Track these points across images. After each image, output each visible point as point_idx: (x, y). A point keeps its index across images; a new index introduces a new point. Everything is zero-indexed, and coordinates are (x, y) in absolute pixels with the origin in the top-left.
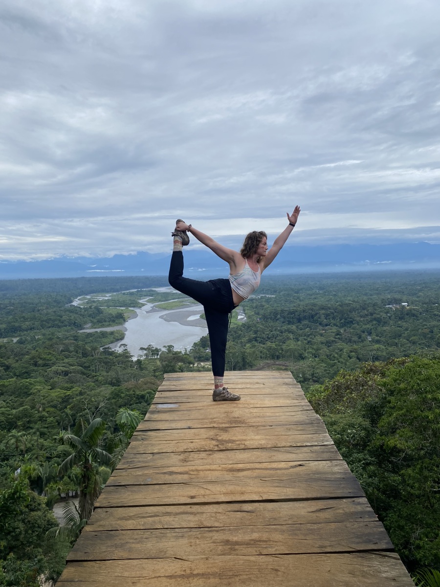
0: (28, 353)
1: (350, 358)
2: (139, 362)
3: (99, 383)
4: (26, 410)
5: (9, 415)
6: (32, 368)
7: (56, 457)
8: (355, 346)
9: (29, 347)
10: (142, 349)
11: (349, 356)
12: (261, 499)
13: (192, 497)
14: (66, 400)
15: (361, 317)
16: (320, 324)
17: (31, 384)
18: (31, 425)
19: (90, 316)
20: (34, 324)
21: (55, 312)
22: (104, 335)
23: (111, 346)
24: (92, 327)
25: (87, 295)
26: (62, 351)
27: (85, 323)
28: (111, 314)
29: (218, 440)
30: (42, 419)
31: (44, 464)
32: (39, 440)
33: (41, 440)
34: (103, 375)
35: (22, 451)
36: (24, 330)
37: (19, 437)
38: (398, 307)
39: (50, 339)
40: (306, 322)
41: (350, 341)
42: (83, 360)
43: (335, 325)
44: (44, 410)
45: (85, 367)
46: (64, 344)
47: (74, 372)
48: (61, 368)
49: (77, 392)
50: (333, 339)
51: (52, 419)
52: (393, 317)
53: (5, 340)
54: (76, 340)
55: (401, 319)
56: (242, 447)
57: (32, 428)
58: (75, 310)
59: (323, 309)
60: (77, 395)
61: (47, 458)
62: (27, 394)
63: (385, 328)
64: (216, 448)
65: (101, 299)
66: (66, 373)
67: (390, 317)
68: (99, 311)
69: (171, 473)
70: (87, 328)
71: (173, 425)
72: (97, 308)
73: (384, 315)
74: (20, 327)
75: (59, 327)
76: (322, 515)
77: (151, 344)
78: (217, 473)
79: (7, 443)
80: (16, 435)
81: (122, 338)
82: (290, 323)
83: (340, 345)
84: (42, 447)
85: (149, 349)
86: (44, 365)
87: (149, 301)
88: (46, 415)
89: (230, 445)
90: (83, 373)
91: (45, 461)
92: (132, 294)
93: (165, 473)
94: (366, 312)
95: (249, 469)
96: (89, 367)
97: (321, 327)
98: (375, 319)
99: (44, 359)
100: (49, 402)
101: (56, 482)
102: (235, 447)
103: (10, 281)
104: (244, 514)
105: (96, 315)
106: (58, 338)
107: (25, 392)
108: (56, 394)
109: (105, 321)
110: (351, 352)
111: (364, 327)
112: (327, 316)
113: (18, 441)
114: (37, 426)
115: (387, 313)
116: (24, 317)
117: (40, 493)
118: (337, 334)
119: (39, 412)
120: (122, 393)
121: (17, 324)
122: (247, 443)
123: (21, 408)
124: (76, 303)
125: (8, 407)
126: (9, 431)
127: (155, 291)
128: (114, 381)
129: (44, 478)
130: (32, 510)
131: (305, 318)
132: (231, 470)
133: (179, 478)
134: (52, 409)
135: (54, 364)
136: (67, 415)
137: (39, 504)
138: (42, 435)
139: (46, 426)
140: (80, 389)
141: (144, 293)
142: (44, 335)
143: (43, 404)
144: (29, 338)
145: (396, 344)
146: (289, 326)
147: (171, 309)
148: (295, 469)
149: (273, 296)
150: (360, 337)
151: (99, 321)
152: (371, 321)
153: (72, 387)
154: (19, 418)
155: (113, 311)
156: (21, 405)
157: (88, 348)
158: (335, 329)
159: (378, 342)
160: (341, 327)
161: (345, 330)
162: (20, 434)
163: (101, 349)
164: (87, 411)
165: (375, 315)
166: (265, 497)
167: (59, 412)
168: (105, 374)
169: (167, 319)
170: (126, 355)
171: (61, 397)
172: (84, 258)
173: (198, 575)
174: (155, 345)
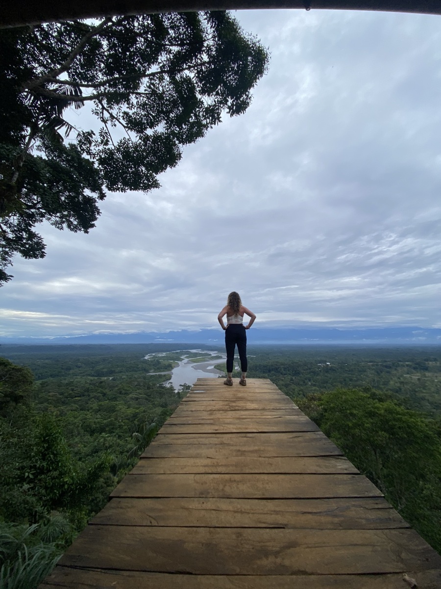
0: (117, 386)
1: (299, 395)
2: (178, 393)
3: (155, 406)
4: (112, 420)
5: (102, 423)
6: (118, 395)
7: (126, 452)
8: (302, 388)
9: (118, 382)
10: (181, 385)
11: (298, 394)
12: (258, 431)
13: (216, 430)
14: (135, 416)
15: (304, 370)
16: (281, 374)
17: (116, 405)
18: (114, 430)
19: (154, 365)
20: (122, 369)
21: (134, 362)
22: (160, 376)
23: (163, 383)
24: (154, 372)
25: (153, 353)
26: (136, 385)
27: (151, 369)
28: (165, 364)
29: (229, 406)
30: (120, 427)
31: (118, 456)
32: (117, 441)
33: (118, 441)
34: (158, 400)
35: (106, 447)
36: (117, 373)
37: (106, 437)
38: (324, 365)
39: (130, 378)
40: (273, 372)
41: (299, 384)
42: (148, 391)
43: (290, 374)
44: (122, 421)
45: (148, 396)
46: (137, 381)
47: (142, 398)
48: (135, 396)
49: (142, 411)
50: (288, 383)
51: (126, 427)
52: (322, 371)
53: (105, 378)
54: (144, 379)
55: (327, 372)
56: (244, 409)
57: (114, 432)
58: (146, 362)
59: (282, 365)
60: (142, 412)
61: (121, 452)
62: (114, 411)
63: (318, 377)
64: (229, 409)
65: (160, 355)
66: (137, 399)
67: (320, 371)
68: (159, 363)
69: (203, 419)
70: (151, 373)
71: (204, 399)
72: (158, 361)
73: (317, 370)
74: (114, 371)
75: (136, 371)
76: (296, 439)
77: (187, 383)
78: (230, 420)
79: (98, 441)
80: (105, 436)
81: (170, 379)
82: (264, 372)
83: (293, 386)
84: (118, 445)
85: (184, 386)
86: (125, 394)
87: (186, 357)
88: (123, 424)
89: (237, 408)
90: (146, 399)
91: (119, 454)
92: (177, 353)
93: (199, 419)
94: (306, 367)
95: (249, 418)
96: (150, 395)
97: (281, 376)
98: (312, 372)
99: (126, 390)
100: (125, 417)
101: (124, 469)
102: (240, 409)
103: (113, 345)
104: (248, 438)
105: (157, 365)
106: (135, 378)
107: (112, 410)
108: (130, 411)
109: (162, 368)
110: (300, 391)
111: (306, 376)
112: (285, 369)
113: (105, 440)
114: (117, 431)
115: (319, 368)
116: (117, 365)
117: (114, 475)
118: (291, 380)
119: (119, 422)
120: (168, 412)
121: (113, 369)
122: (247, 407)
123: (109, 420)
124: (146, 358)
125: (102, 418)
126: (100, 434)
127: (190, 352)
128: (164, 404)
129: (117, 465)
130: (108, 486)
131: (273, 370)
132: (239, 418)
133: (208, 422)
134: (127, 421)
135: (131, 393)
136: (135, 424)
137: (113, 482)
138: (120, 437)
139: (122, 431)
140: (144, 409)
141: (184, 353)
142: (127, 376)
143: (122, 417)
144: (118, 377)
145: (325, 387)
146: (264, 374)
147: (198, 362)
148: (276, 419)
149: (255, 356)
150: (304, 382)
151: (158, 369)
152: (310, 373)
153: (140, 408)
154: (107, 426)
155: (166, 363)
156: (110, 418)
157: (151, 384)
158: (289, 377)
159: (315, 385)
160: (293, 376)
161: (295, 378)
162: (107, 435)
163: (158, 385)
164: (147, 422)
165: (312, 370)
166: (260, 431)
167: (130, 423)
168: (159, 400)
169: (196, 368)
170: (172, 389)
171: (133, 413)
172: (154, 332)
173: (222, 465)
174: (188, 384)
